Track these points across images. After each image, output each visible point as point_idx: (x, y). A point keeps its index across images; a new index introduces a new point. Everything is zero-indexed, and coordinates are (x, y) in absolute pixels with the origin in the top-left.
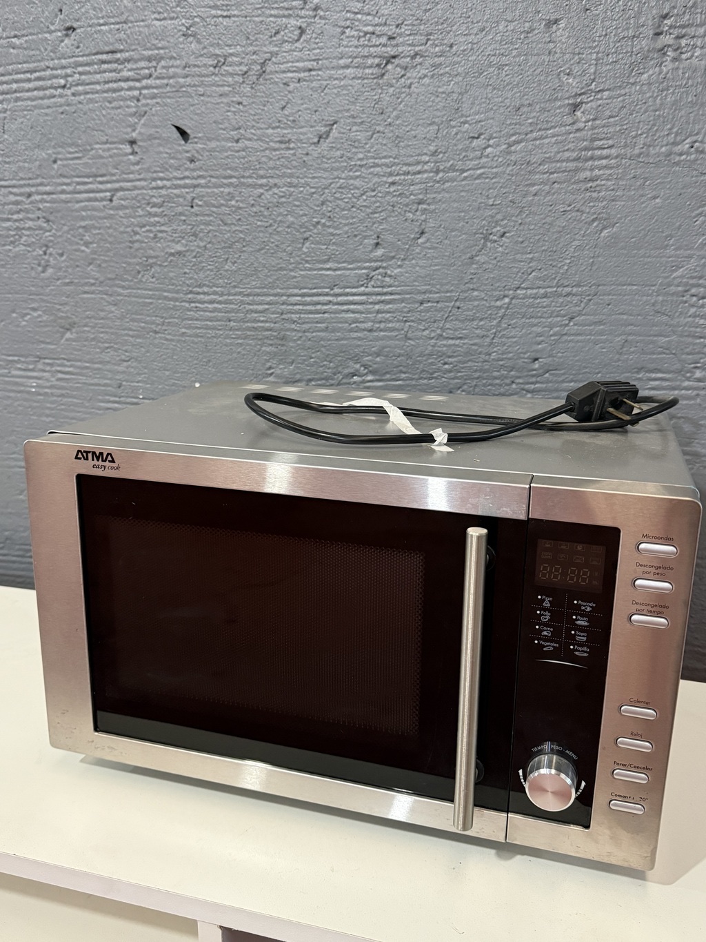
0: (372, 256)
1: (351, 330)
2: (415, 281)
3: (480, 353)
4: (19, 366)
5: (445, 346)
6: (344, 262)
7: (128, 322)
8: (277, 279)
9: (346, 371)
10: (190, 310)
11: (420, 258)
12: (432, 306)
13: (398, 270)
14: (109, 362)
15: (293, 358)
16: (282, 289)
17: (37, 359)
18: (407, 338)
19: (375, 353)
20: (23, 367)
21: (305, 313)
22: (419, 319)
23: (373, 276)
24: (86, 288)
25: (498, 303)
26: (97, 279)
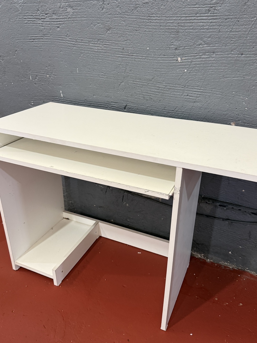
0: (211, 3)
1: (201, 29)
2: (225, 11)
3: (244, 37)
4: (92, 42)
5: (232, 34)
6: (201, 5)
7: (128, 27)
8: (178, 11)
9: (198, 43)
10: (148, 23)
11: (227, 3)
12: (230, 20)
13: (220, 8)
14: (120, 41)
15: (180, 39)
16: (179, 15)
17: (98, 40)
18: (220, 32)
19: (208, 37)
20: (93, 43)
21: (186, 23)
22: (225, 25)
23: (211, 10)
24: (116, 16)
25: (252, 19)
26: (119, 12)
